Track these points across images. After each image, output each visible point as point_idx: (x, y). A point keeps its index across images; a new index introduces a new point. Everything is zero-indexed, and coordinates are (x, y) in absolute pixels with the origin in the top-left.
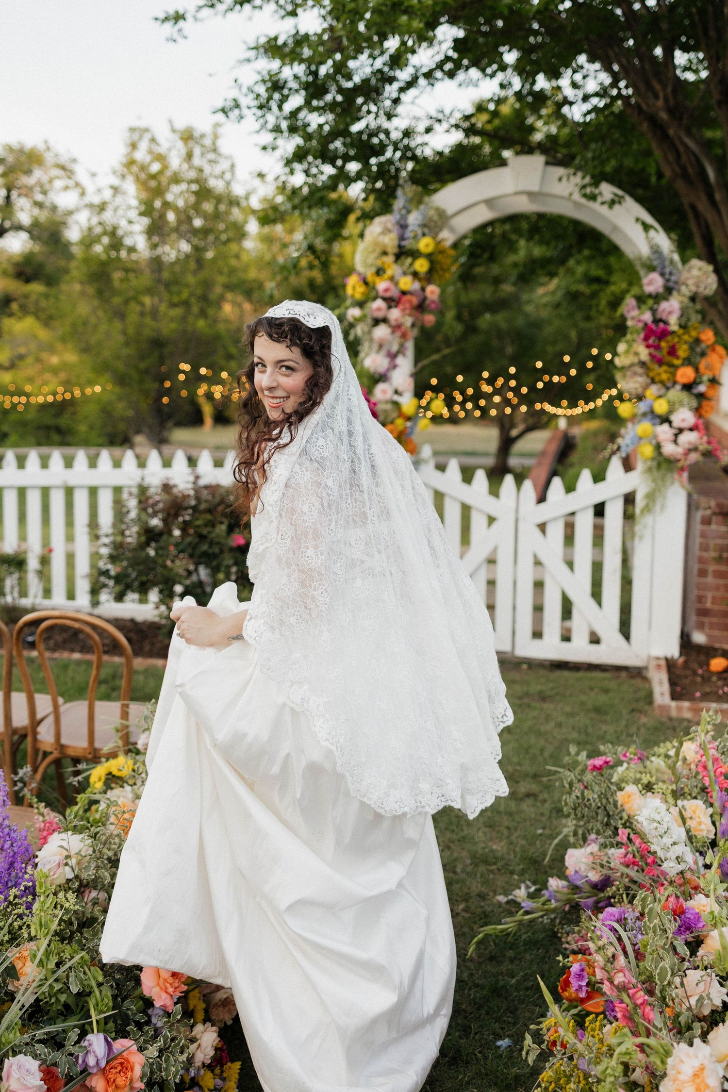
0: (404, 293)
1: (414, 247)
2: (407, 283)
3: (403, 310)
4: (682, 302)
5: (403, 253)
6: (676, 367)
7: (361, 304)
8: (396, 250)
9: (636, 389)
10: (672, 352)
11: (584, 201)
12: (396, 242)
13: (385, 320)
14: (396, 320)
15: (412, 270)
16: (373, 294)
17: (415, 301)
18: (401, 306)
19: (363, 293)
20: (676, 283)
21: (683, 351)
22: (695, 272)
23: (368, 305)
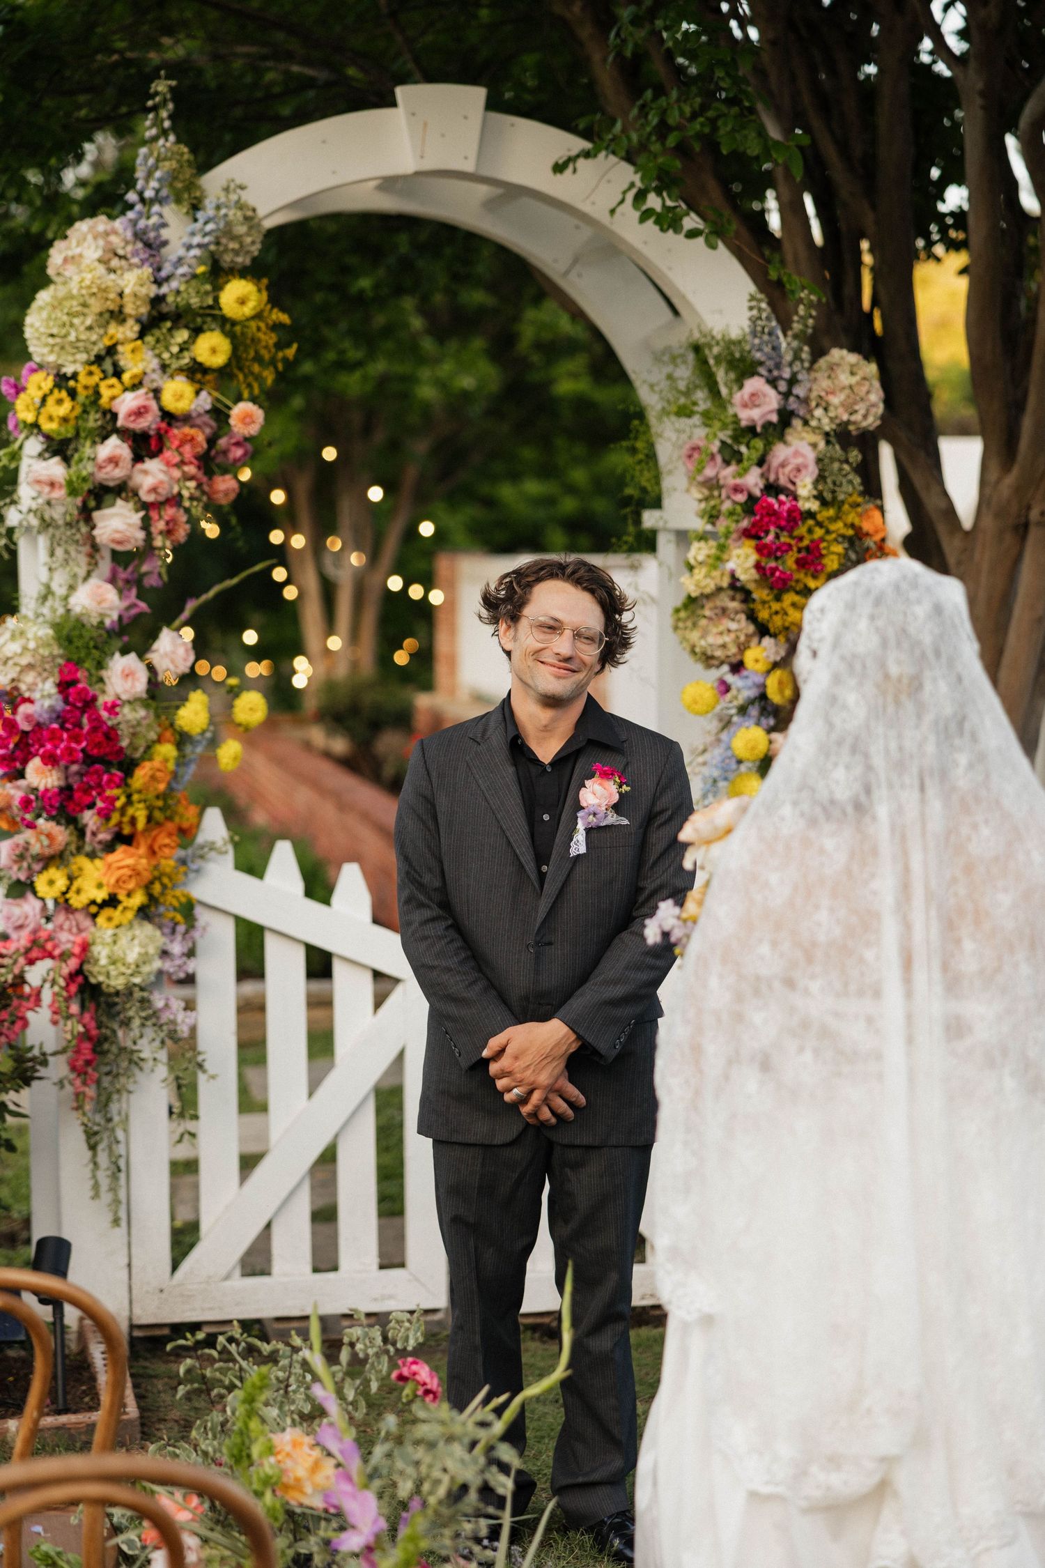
0: (171, 420)
2: (178, 394)
3: (176, 463)
4: (814, 446)
7: (64, 449)
8: (144, 310)
9: (724, 646)
10: (809, 559)
12: (146, 290)
13: (122, 490)
14: (154, 490)
15: (185, 361)
16: (93, 421)
17: (200, 438)
18: (170, 454)
19: (65, 420)
20: (805, 401)
21: (831, 559)
22: (844, 378)
23: (87, 450)
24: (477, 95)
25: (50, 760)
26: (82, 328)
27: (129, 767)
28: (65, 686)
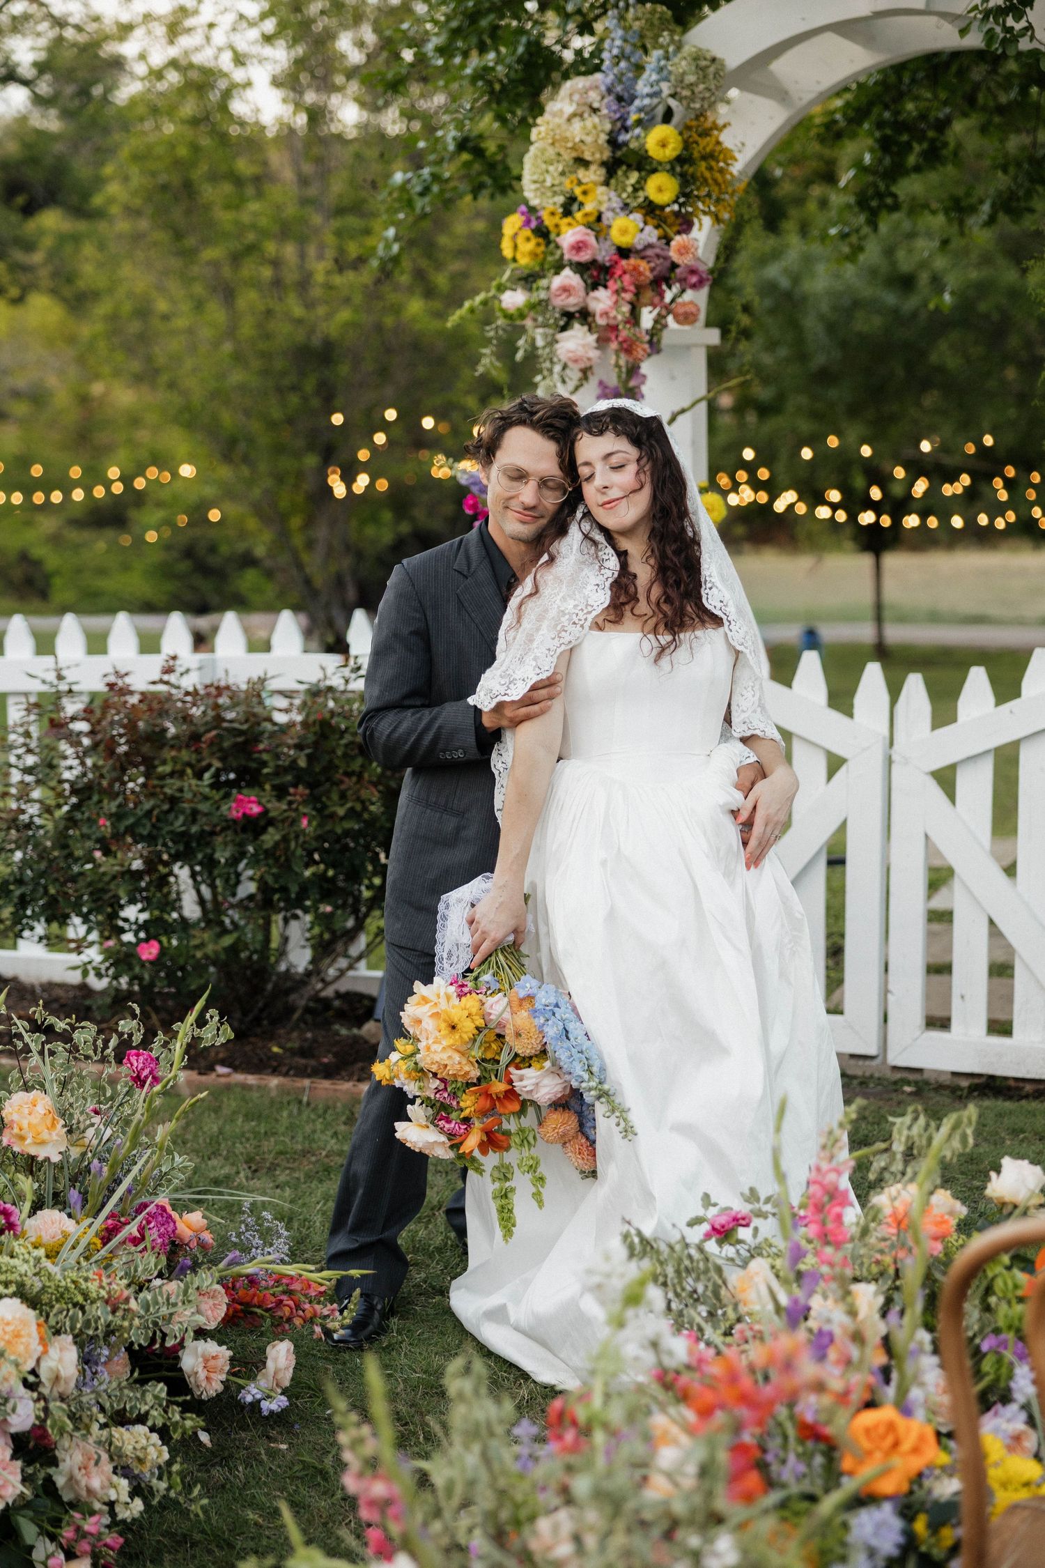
0: (624, 252)
1: (641, 147)
2: (629, 230)
3: (617, 292)
5: (619, 161)
7: (528, 280)
13: (585, 315)
14: (605, 315)
16: (553, 256)
17: (647, 269)
18: (615, 282)
19: (534, 255)
23: (543, 283)
26: (556, 174)
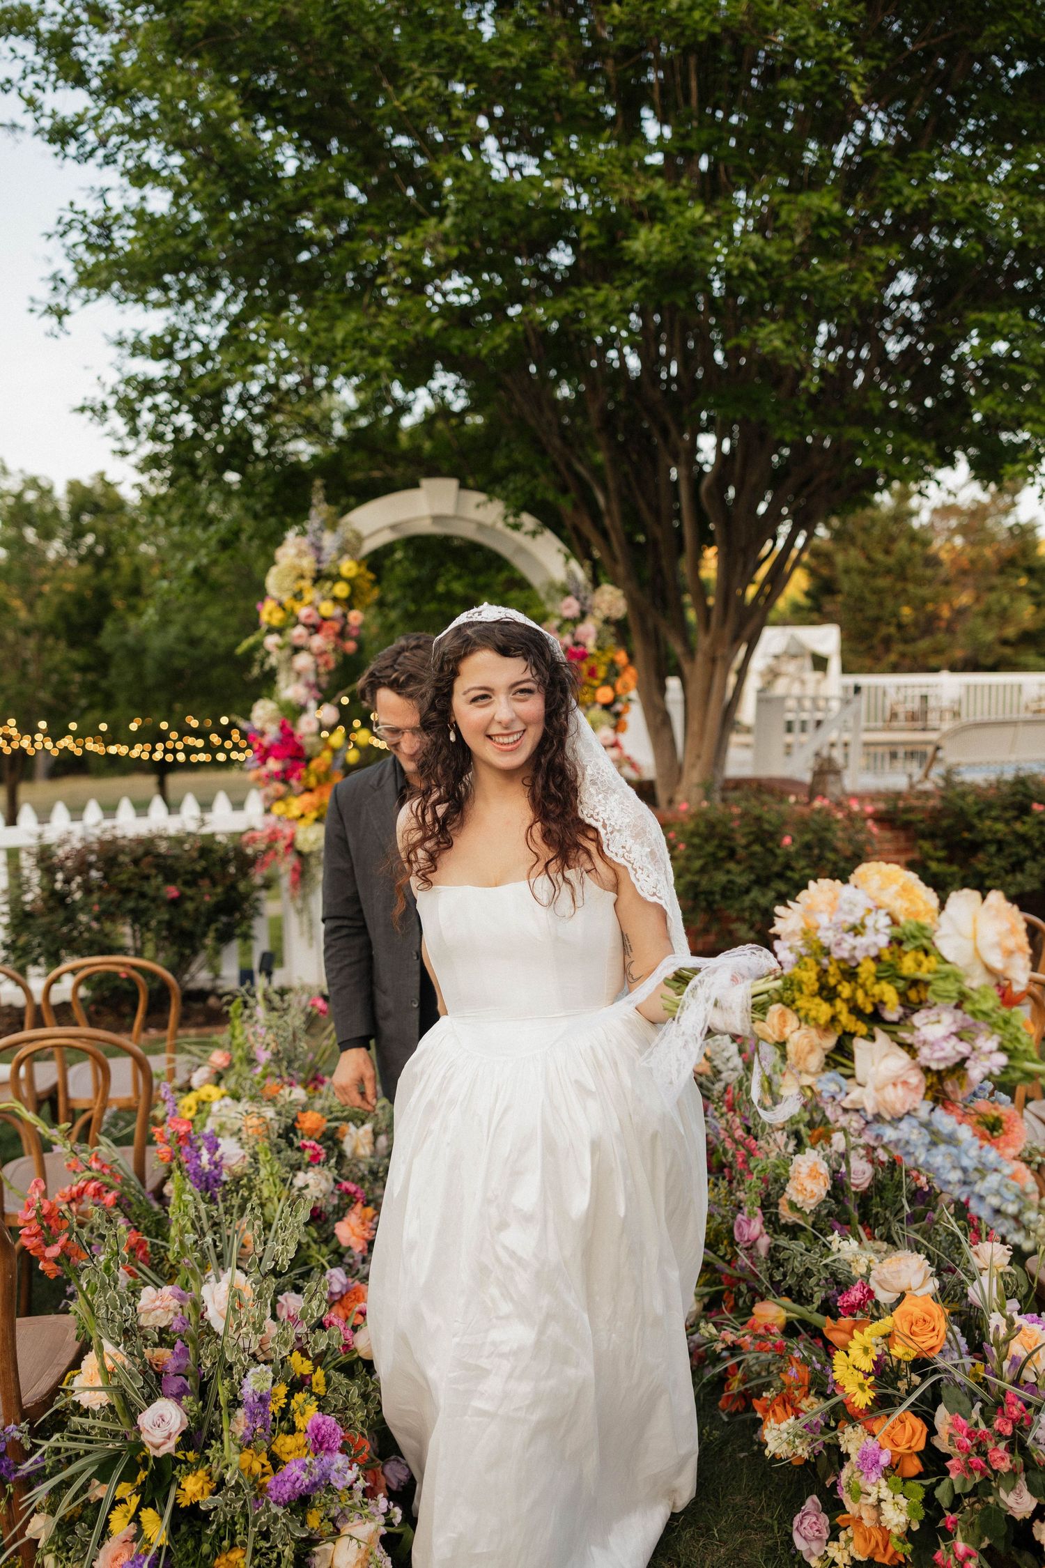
0: (324, 619)
1: (334, 571)
2: (327, 609)
3: (327, 637)
4: (597, 626)
5: (320, 577)
6: (595, 688)
7: (280, 631)
8: (313, 574)
10: (592, 673)
11: (508, 531)
12: (314, 566)
13: (306, 648)
15: (331, 595)
16: (293, 620)
17: (337, 626)
18: (324, 633)
20: (591, 607)
21: (602, 672)
22: (607, 597)
23: (289, 632)
24: (453, 484)
25: (277, 758)
26: (289, 583)
27: (309, 760)
28: (283, 728)
